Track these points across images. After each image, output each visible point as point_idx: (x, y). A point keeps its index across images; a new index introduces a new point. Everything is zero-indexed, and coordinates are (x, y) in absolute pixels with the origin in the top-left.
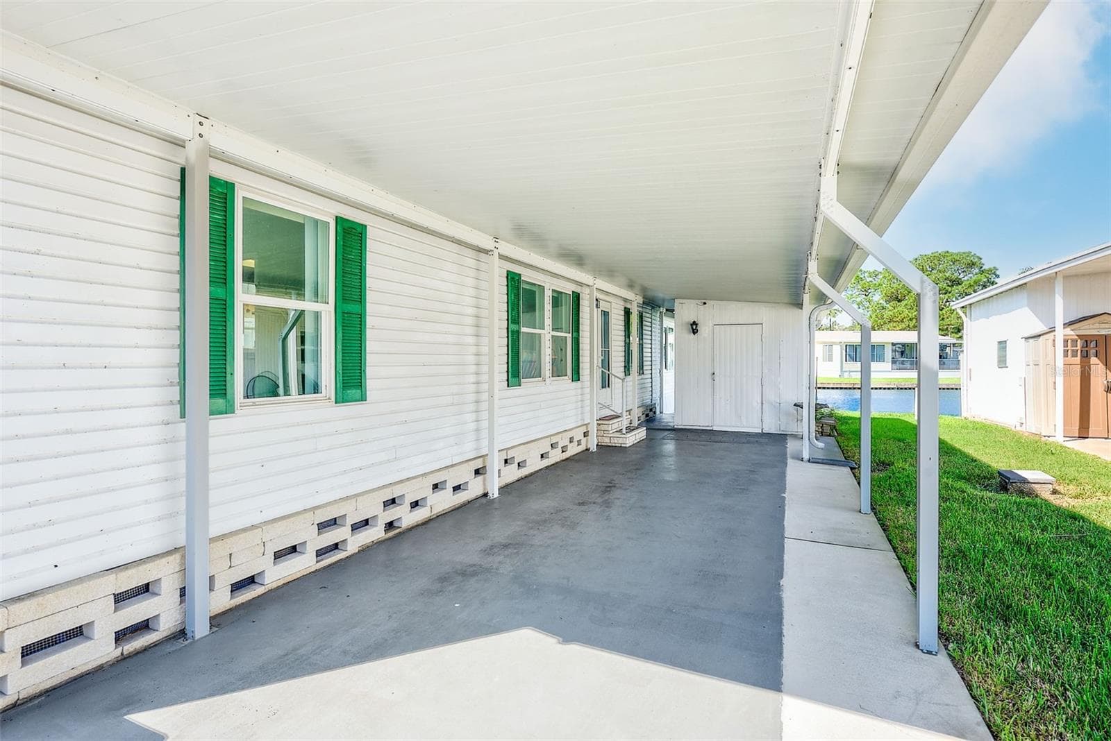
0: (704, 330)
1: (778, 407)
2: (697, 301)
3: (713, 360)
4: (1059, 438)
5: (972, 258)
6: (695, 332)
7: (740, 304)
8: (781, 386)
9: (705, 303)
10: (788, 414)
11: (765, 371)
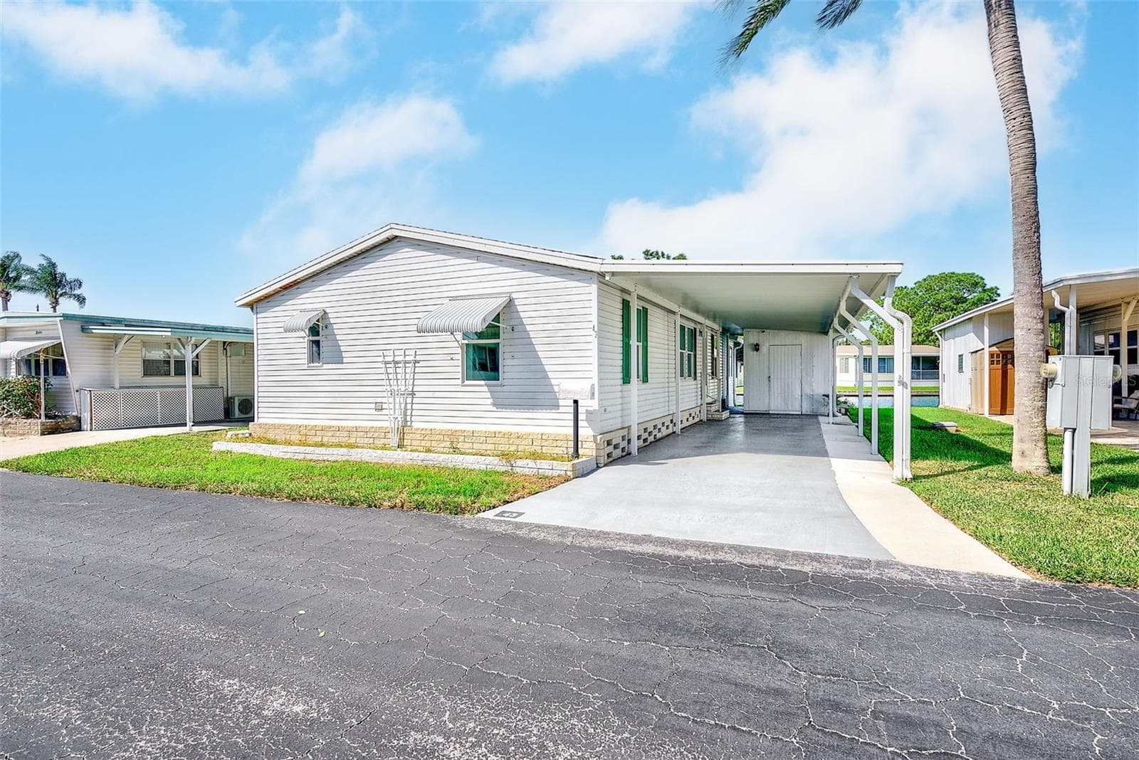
0: (764, 349)
1: (812, 398)
2: (758, 330)
3: (769, 369)
4: (987, 414)
5: (975, 279)
6: (757, 350)
7: (787, 332)
8: (814, 384)
9: (764, 332)
10: (818, 402)
11: (804, 374)
